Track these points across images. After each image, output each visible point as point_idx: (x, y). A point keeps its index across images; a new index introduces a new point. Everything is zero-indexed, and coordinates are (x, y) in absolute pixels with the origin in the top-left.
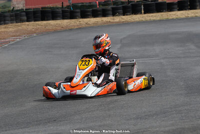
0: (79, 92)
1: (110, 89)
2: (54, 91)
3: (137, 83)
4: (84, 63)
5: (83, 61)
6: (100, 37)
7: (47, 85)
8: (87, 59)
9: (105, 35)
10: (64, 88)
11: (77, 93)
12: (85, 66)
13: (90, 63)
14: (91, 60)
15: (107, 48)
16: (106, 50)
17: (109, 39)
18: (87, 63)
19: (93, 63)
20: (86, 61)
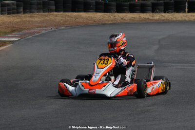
0: (98, 91)
1: (131, 91)
2: (71, 88)
3: (155, 86)
4: (102, 62)
5: (101, 59)
6: (116, 36)
7: (63, 81)
8: (106, 58)
9: (121, 34)
10: (83, 86)
11: (96, 92)
12: (104, 65)
13: (109, 62)
14: (110, 59)
15: (122, 48)
16: (121, 50)
17: (125, 39)
18: (106, 62)
19: (112, 62)
20: (105, 59)
